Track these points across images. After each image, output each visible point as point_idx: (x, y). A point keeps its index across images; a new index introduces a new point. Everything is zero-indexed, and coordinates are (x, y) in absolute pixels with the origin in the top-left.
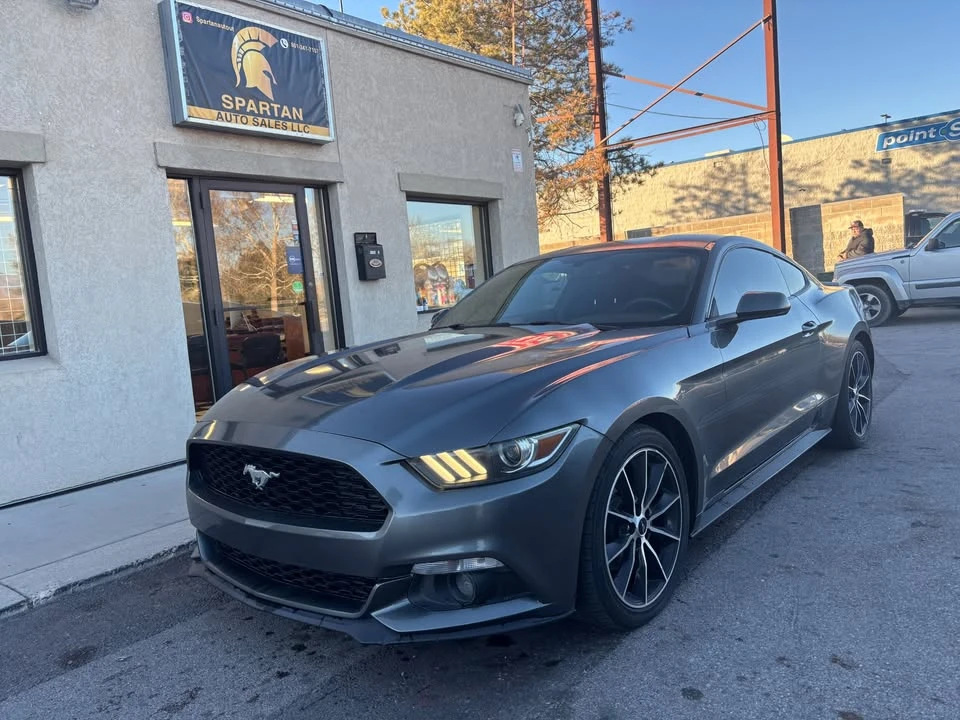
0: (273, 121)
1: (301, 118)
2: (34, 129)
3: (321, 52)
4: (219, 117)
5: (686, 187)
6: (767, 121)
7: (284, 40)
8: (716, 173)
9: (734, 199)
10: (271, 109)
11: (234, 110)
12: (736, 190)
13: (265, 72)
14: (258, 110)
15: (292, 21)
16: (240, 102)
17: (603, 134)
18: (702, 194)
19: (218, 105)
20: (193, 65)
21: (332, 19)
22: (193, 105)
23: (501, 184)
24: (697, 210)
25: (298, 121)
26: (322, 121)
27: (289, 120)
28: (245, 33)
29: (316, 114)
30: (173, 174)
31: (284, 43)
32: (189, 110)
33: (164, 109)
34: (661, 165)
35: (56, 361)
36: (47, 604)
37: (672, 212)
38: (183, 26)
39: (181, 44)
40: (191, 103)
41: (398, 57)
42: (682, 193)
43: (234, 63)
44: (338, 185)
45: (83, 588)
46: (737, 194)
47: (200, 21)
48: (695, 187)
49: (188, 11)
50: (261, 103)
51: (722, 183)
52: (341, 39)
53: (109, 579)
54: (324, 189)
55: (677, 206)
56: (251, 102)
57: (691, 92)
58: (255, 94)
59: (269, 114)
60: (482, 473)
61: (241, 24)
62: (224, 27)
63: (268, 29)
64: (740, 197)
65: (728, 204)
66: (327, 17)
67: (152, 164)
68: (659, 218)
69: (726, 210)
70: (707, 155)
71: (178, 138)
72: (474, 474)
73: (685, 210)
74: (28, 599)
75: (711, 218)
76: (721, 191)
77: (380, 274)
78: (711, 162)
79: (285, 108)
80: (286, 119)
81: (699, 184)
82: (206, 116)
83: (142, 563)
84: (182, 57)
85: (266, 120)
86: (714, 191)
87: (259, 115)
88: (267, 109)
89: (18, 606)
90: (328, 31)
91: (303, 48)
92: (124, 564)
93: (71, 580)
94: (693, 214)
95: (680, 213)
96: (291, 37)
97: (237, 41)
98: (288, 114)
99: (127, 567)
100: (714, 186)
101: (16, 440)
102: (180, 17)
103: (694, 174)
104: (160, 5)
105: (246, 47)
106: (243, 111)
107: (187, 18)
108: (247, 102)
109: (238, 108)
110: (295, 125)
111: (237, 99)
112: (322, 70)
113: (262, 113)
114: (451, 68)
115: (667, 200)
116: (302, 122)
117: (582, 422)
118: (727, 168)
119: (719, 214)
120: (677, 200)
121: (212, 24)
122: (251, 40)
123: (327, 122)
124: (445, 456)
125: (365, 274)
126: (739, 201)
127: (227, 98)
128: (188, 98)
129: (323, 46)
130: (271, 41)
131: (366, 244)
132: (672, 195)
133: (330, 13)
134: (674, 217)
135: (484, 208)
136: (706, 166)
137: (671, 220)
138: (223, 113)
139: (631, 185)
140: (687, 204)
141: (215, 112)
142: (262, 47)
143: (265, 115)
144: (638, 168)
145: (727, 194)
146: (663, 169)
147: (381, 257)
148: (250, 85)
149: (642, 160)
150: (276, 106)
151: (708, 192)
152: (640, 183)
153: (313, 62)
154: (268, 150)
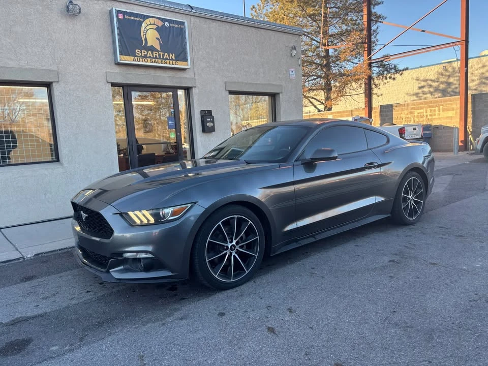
0: (160, 60)
1: (174, 58)
2: (54, 68)
3: (185, 27)
4: (134, 60)
5: (426, 80)
6: (460, 46)
7: (167, 23)
8: (444, 73)
9: (453, 87)
10: (159, 55)
11: (141, 56)
12: (455, 82)
13: (157, 38)
14: (153, 56)
15: (173, 13)
16: (144, 52)
17: (369, 54)
18: (435, 84)
19: (134, 55)
20: (123, 38)
21: (193, 11)
22: (122, 55)
23: (281, 85)
24: (431, 93)
25: (172, 59)
26: (185, 60)
27: (168, 59)
28: (148, 21)
29: (181, 56)
30: (113, 85)
31: (167, 24)
32: (120, 57)
33: (111, 57)
34: (407, 69)
35: (62, 164)
36: (31, 259)
37: (416, 94)
38: (119, 20)
39: (118, 28)
40: (121, 54)
41: (228, 26)
42: (423, 84)
43: (142, 35)
44: (193, 89)
45: (45, 255)
46: (455, 84)
47: (126, 17)
48: (431, 80)
49: (121, 13)
50: (154, 52)
51: (447, 78)
52: (198, 20)
53: (56, 252)
54: (188, 90)
55: (420, 91)
56: (150, 52)
57: (419, 30)
58: (152, 49)
59: (158, 57)
60: (152, 220)
61: (146, 17)
62: (138, 19)
63: (159, 18)
64: (457, 86)
65: (450, 90)
66: (190, 10)
67: (105, 81)
68: (409, 97)
69: (448, 93)
70: (443, 62)
71: (117, 70)
72: (148, 220)
73: (424, 93)
74: (23, 257)
75: (439, 97)
76: (446, 82)
77: (212, 130)
78: (441, 66)
79: (166, 54)
80: (166, 59)
81: (433, 79)
82: (128, 60)
84: (118, 34)
85: (157, 60)
86: (442, 83)
87: (153, 58)
88: (157, 55)
89: (19, 259)
90: (192, 17)
91: (176, 26)
93: (42, 251)
94: (429, 95)
95: (421, 95)
96: (170, 21)
97: (144, 25)
98: (168, 57)
100: (442, 79)
101: (44, 196)
102: (117, 16)
103: (431, 73)
104: (110, 11)
105: (148, 28)
106: (145, 56)
107: (121, 16)
108: (147, 53)
109: (143, 55)
110: (171, 62)
111: (143, 51)
112: (185, 35)
113: (154, 56)
114: (257, 30)
115: (414, 87)
116: (174, 60)
117: (195, 203)
118: (450, 69)
119: (444, 96)
120: (420, 88)
121: (133, 18)
122: (150, 24)
123: (187, 60)
124: (137, 213)
125: (206, 130)
126: (456, 88)
127: (138, 51)
128: (120, 52)
129: (186, 24)
130: (160, 24)
131: (206, 115)
132: (417, 85)
133: (192, 8)
134: (417, 97)
135: (273, 96)
136: (438, 68)
137: (416, 98)
138: (136, 58)
139: (388, 80)
140: (426, 89)
141: (132, 58)
142: (155, 27)
143: (156, 57)
144: (393, 71)
145: (449, 84)
146: (407, 71)
147: (213, 122)
148: (149, 44)
149: (395, 67)
150: (161, 53)
151: (438, 83)
152: (394, 79)
153: (182, 32)
154: (159, 73)
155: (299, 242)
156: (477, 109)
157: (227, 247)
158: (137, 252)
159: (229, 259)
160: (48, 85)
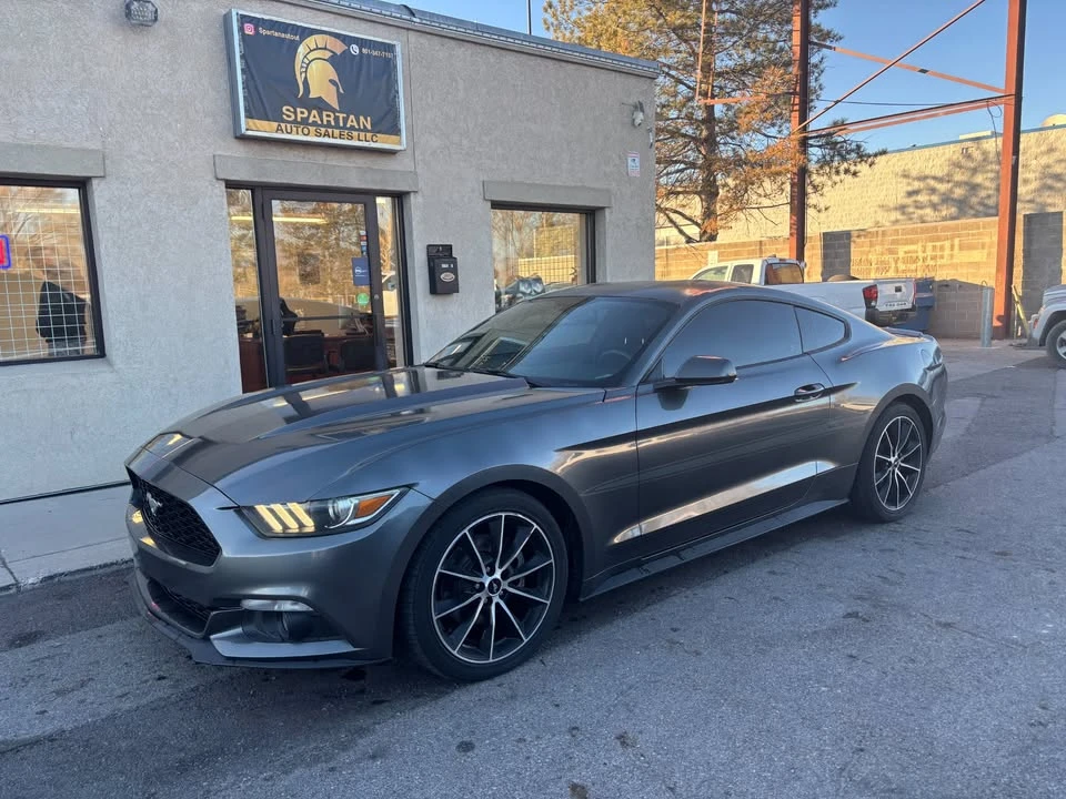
0: (337, 132)
1: (369, 127)
2: (95, 145)
3: (395, 57)
4: (279, 129)
5: (923, 178)
6: (1002, 107)
7: (354, 46)
8: (964, 162)
9: (983, 194)
10: (336, 119)
11: (295, 121)
12: (988, 184)
13: (331, 81)
14: (322, 121)
15: (369, 24)
16: (302, 113)
17: (803, 117)
18: (942, 187)
19: (278, 118)
20: (253, 78)
21: (415, 19)
22: (252, 118)
23: (608, 191)
24: (934, 207)
25: (365, 130)
26: (395, 131)
27: (356, 130)
28: (311, 41)
29: (387, 122)
30: (232, 185)
31: (355, 49)
32: (247, 123)
33: (226, 121)
34: (884, 152)
35: (110, 364)
36: (33, 589)
37: (902, 208)
38: (244, 37)
39: (242, 57)
40: (249, 115)
41: (492, 56)
42: (916, 185)
43: (298, 73)
44: (412, 195)
45: (68, 578)
46: (986, 188)
47: (263, 32)
48: (935, 178)
49: (249, 22)
50: (325, 113)
51: (969, 174)
52: (424, 40)
53: (94, 573)
54: (399, 198)
55: (909, 201)
56: (314, 112)
57: (914, 69)
58: (320, 105)
59: (333, 123)
60: (310, 525)
61: (306, 32)
62: (288, 36)
63: (337, 36)
64: (991, 192)
65: (974, 200)
66: (408, 17)
67: (210, 177)
68: (886, 214)
69: (972, 208)
70: (962, 137)
71: (240, 150)
72: (301, 525)
73: (919, 206)
74: (17, 583)
75: (953, 218)
76: (966, 183)
77: (452, 288)
78: (958, 147)
79: (352, 117)
80: (352, 128)
81: (940, 174)
82: (266, 129)
83: (126, 562)
84: (242, 70)
85: (330, 130)
86: (958, 184)
87: (322, 125)
88: (331, 119)
89: (7, 588)
90: (411, 34)
91: (375, 53)
92: (108, 561)
93: (60, 570)
94: (928, 211)
95: (911, 210)
96: (362, 43)
97: (302, 50)
98: (355, 124)
99: (112, 564)
100: (958, 177)
101: (69, 435)
102: (241, 29)
103: (935, 162)
104: (225, 15)
105: (311, 56)
106: (305, 122)
107: (249, 30)
108: (309, 114)
109: (299, 119)
110: (362, 134)
111: (299, 110)
112: (396, 75)
113: (325, 123)
114: (557, 64)
115: (897, 192)
116: (368, 131)
117: (410, 487)
118: (977, 155)
119: (961, 214)
120: (910, 194)
121: (276, 34)
122: (317, 49)
123: (400, 130)
124: (277, 507)
125: (437, 288)
126: (989, 197)
127: (288, 110)
128: (246, 111)
129: (398, 49)
130: (339, 48)
131: (440, 256)
132: (904, 187)
133: (412, 13)
134: (903, 213)
135: (591, 214)
136: (952, 152)
137: (900, 217)
138: (283, 125)
139: (842, 176)
140: (922, 198)
141: (275, 124)
142: (328, 55)
143: (329, 125)
144: (853, 155)
145: (974, 188)
146: (884, 157)
147: (454, 271)
148: (313, 95)
149: (859, 147)
150: (341, 116)
151: (950, 185)
152: (855, 174)
153: (388, 67)
154: (335, 160)
155: (645, 567)
156: (1035, 247)
157: (482, 584)
158: (275, 598)
159: (486, 611)
160: (82, 184)
